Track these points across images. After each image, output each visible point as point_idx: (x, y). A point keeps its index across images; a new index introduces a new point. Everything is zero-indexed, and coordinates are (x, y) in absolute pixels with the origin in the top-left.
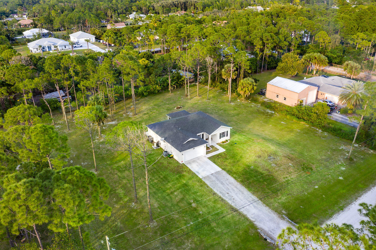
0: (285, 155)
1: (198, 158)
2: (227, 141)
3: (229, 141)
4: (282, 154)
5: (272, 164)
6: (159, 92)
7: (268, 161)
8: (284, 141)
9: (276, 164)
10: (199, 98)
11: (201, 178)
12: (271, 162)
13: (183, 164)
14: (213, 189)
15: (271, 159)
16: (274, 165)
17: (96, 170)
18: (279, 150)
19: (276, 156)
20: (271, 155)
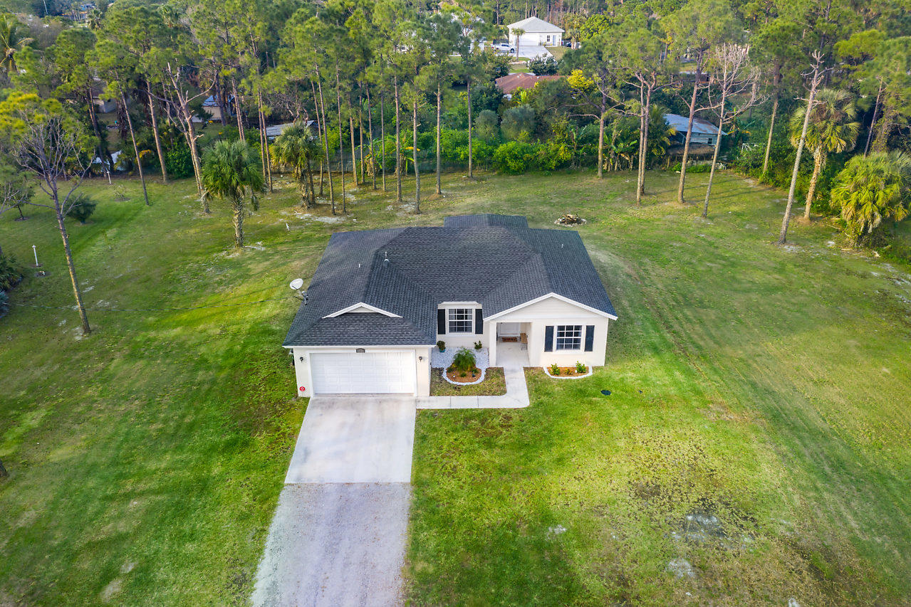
0: (808, 540)
1: (382, 399)
2: (582, 370)
3: (590, 374)
4: (792, 524)
5: (675, 555)
6: (563, 167)
7: (668, 536)
8: (890, 465)
9: (701, 569)
10: (681, 207)
11: (287, 481)
12: (683, 548)
13: (307, 400)
14: (267, 552)
15: (693, 529)
16: (682, 567)
17: (87, 330)
18: (797, 496)
19: (742, 523)
20: (721, 505)
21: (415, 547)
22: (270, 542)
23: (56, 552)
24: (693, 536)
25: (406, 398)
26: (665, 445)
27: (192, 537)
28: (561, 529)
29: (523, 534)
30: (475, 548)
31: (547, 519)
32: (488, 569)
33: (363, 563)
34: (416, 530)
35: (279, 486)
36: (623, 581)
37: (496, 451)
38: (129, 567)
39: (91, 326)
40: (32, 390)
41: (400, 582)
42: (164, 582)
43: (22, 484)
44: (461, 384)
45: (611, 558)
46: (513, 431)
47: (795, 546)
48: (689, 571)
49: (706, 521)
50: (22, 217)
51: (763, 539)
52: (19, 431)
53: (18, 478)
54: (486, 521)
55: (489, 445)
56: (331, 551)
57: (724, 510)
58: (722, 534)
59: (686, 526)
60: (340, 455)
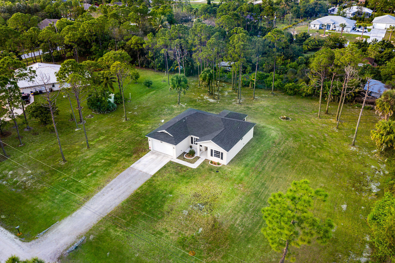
0: (220, 220)
1: (166, 155)
2: (219, 164)
3: (220, 166)
4: (220, 215)
5: (187, 210)
6: (309, 96)
7: (190, 205)
11: (131, 166)
12: (190, 209)
13: (150, 150)
14: (116, 178)
15: (196, 206)
16: (186, 212)
17: (126, 120)
18: (230, 211)
19: (209, 210)
20: (209, 205)
21: (141, 187)
22: (118, 176)
23: (86, 165)
24: (194, 207)
25: (171, 157)
26: (214, 188)
27: (107, 171)
28: (171, 196)
29: (163, 194)
30: (152, 192)
31: (171, 192)
32: (150, 197)
33: (129, 187)
34: (145, 184)
35: (129, 166)
36: (172, 210)
37: (177, 175)
38: (94, 172)
39: (127, 119)
40: (106, 131)
41: (133, 192)
42: (97, 176)
43: (91, 151)
44: (186, 158)
45: (174, 204)
46: (185, 173)
48: (186, 214)
49: (201, 206)
50: (136, 83)
51: (209, 215)
52: (98, 139)
53: (91, 149)
54: (159, 188)
55: (176, 173)
56: (126, 182)
57: (208, 206)
58: (201, 210)
59: (195, 205)
60: (145, 165)
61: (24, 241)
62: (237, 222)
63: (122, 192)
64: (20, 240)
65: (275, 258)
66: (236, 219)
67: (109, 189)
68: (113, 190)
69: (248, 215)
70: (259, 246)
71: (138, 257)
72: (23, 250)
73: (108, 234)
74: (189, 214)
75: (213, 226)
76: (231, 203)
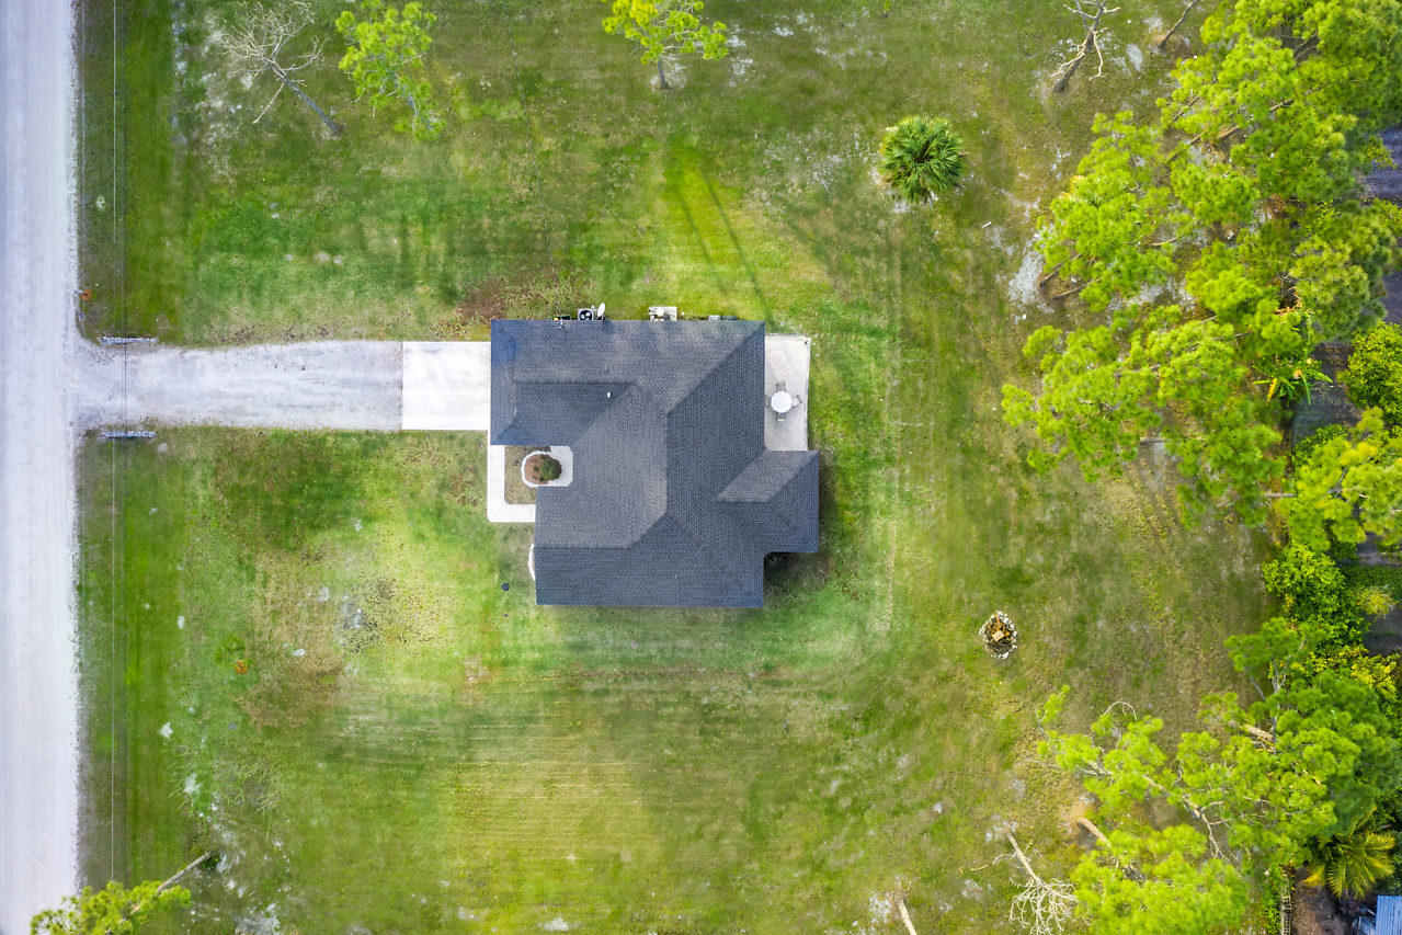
0: (343, 679)
4: (354, 674)
5: (332, 594)
7: (346, 593)
11: (405, 344)
12: (337, 600)
14: (346, 343)
15: (350, 610)
16: (325, 595)
18: (380, 689)
19: (355, 643)
20: (370, 634)
21: (346, 435)
22: (353, 343)
24: (345, 608)
26: (434, 616)
27: (359, 292)
28: (358, 527)
29: (355, 503)
30: (345, 473)
31: (368, 519)
32: (330, 480)
33: (334, 404)
34: (358, 435)
35: (403, 338)
36: (318, 558)
37: (436, 491)
38: (337, 261)
41: (320, 427)
42: (325, 286)
44: (523, 466)
45: (334, 554)
46: (458, 506)
47: (337, 671)
48: (322, 599)
49: (356, 620)
51: (343, 652)
54: (366, 481)
56: (346, 383)
57: (366, 634)
58: (346, 626)
59: (352, 605)
60: (432, 375)
61: (78, 326)
62: (361, 718)
63: (307, 400)
64: (77, 313)
65: (320, 823)
66: (367, 712)
67: (300, 360)
68: (302, 373)
69: (398, 729)
70: (332, 783)
71: (176, 574)
72: (64, 345)
73: (186, 474)
74: (323, 607)
75: (322, 674)
76: (403, 681)
